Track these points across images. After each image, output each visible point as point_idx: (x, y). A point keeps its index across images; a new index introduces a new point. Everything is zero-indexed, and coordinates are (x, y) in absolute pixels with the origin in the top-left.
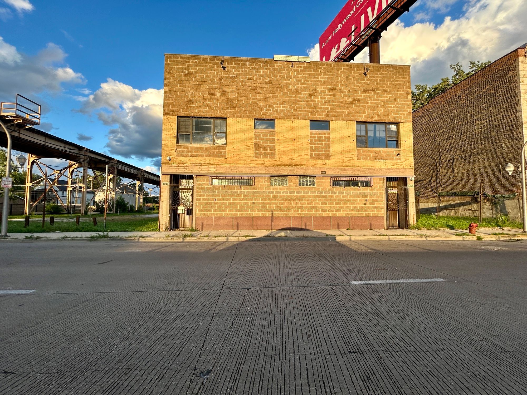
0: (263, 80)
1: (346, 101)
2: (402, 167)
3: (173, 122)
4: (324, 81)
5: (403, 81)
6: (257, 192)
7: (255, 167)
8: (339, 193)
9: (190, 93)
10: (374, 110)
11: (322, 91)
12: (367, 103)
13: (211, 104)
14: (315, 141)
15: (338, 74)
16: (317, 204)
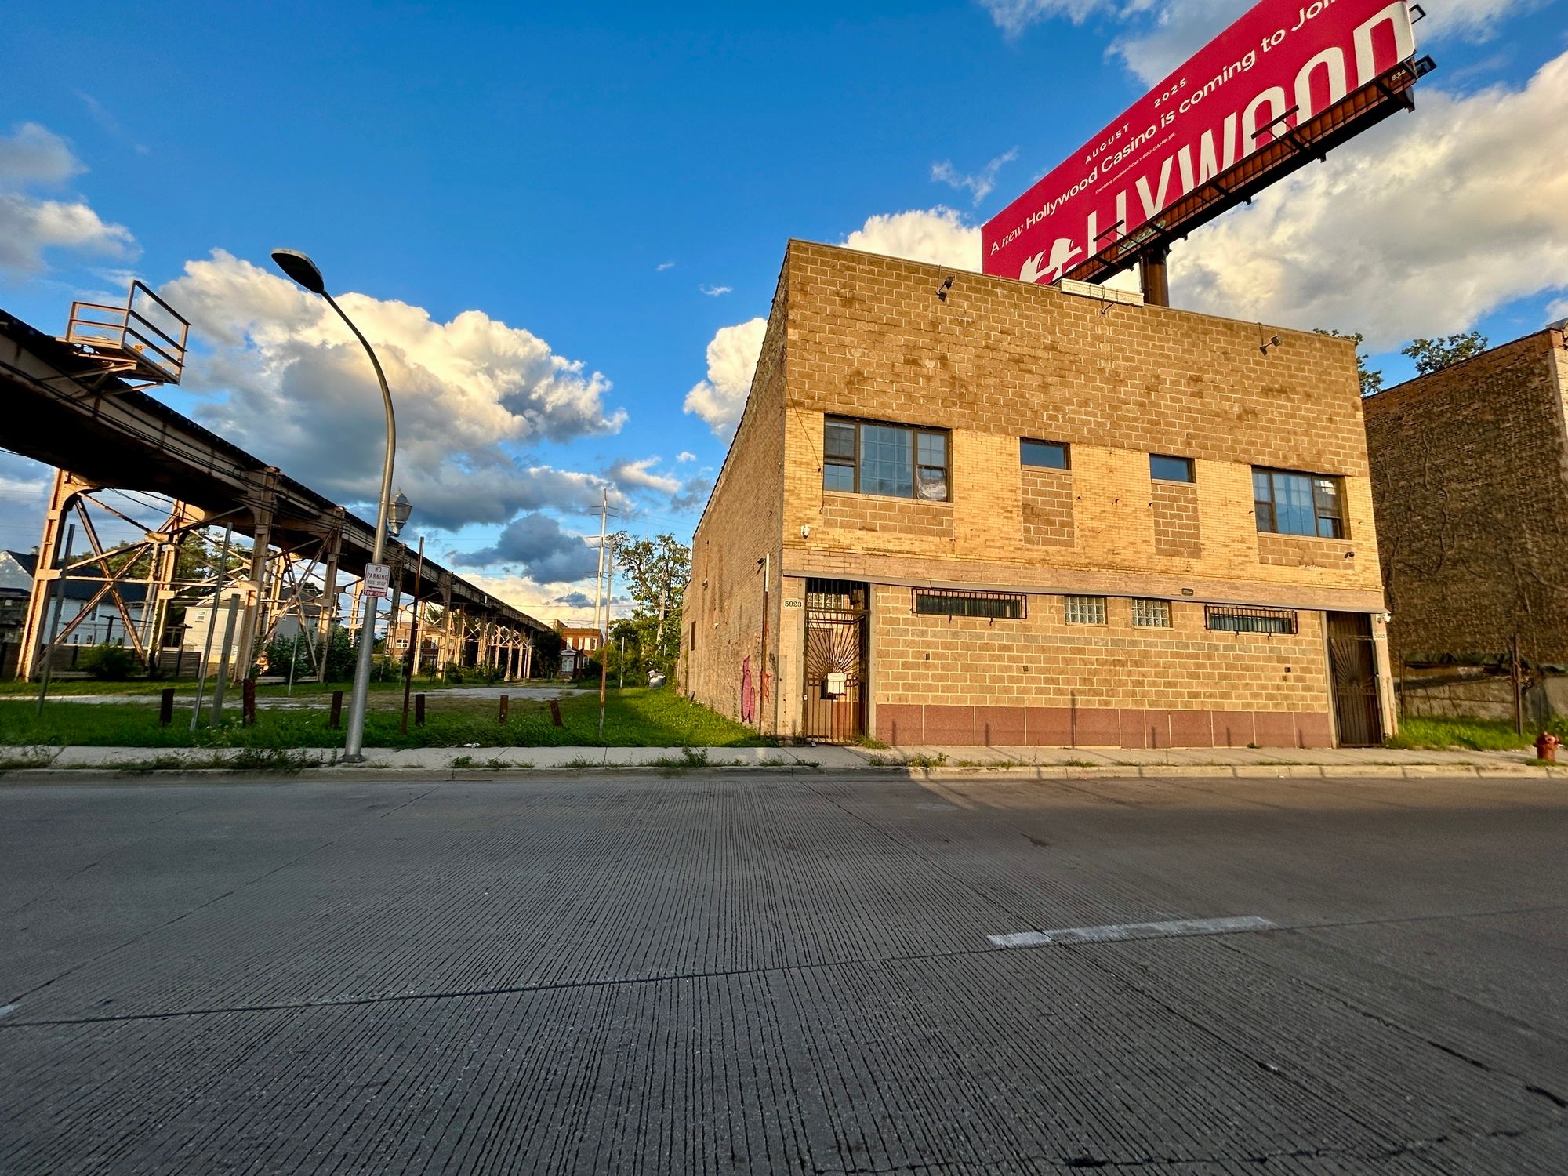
0: (1037, 339)
1: (1226, 412)
2: (1357, 586)
3: (812, 429)
4: (1176, 358)
5: (1342, 376)
6: (1034, 639)
7: (1025, 568)
8: (1226, 648)
9: (857, 354)
10: (1289, 441)
11: (1173, 383)
12: (1273, 421)
13: (911, 387)
14: (1165, 506)
15: (1205, 342)
16: (1176, 675)
